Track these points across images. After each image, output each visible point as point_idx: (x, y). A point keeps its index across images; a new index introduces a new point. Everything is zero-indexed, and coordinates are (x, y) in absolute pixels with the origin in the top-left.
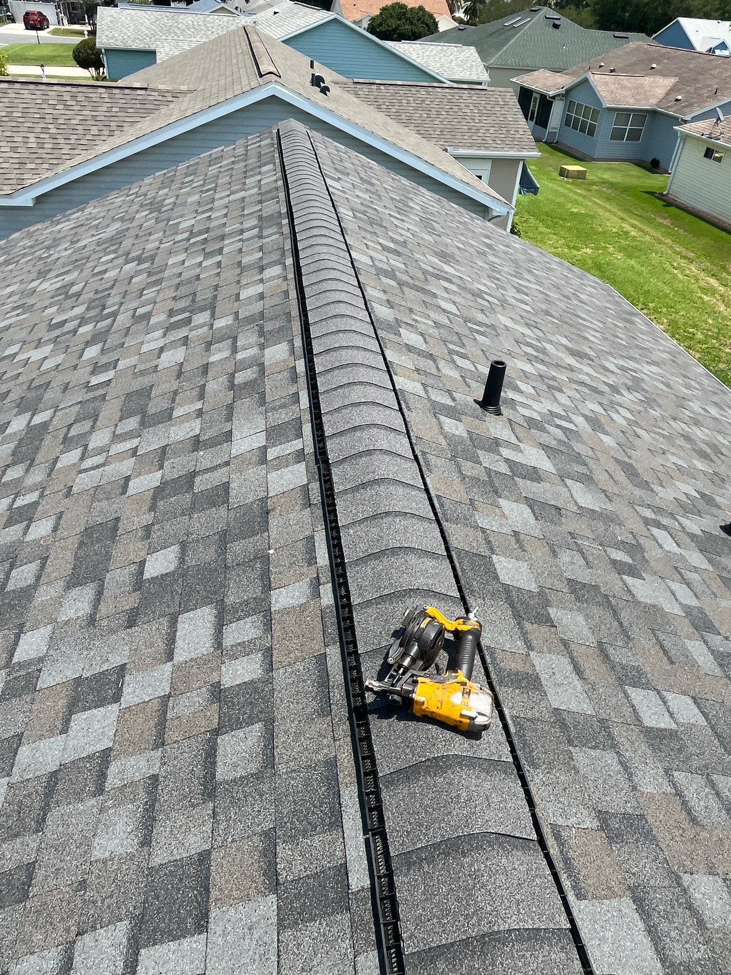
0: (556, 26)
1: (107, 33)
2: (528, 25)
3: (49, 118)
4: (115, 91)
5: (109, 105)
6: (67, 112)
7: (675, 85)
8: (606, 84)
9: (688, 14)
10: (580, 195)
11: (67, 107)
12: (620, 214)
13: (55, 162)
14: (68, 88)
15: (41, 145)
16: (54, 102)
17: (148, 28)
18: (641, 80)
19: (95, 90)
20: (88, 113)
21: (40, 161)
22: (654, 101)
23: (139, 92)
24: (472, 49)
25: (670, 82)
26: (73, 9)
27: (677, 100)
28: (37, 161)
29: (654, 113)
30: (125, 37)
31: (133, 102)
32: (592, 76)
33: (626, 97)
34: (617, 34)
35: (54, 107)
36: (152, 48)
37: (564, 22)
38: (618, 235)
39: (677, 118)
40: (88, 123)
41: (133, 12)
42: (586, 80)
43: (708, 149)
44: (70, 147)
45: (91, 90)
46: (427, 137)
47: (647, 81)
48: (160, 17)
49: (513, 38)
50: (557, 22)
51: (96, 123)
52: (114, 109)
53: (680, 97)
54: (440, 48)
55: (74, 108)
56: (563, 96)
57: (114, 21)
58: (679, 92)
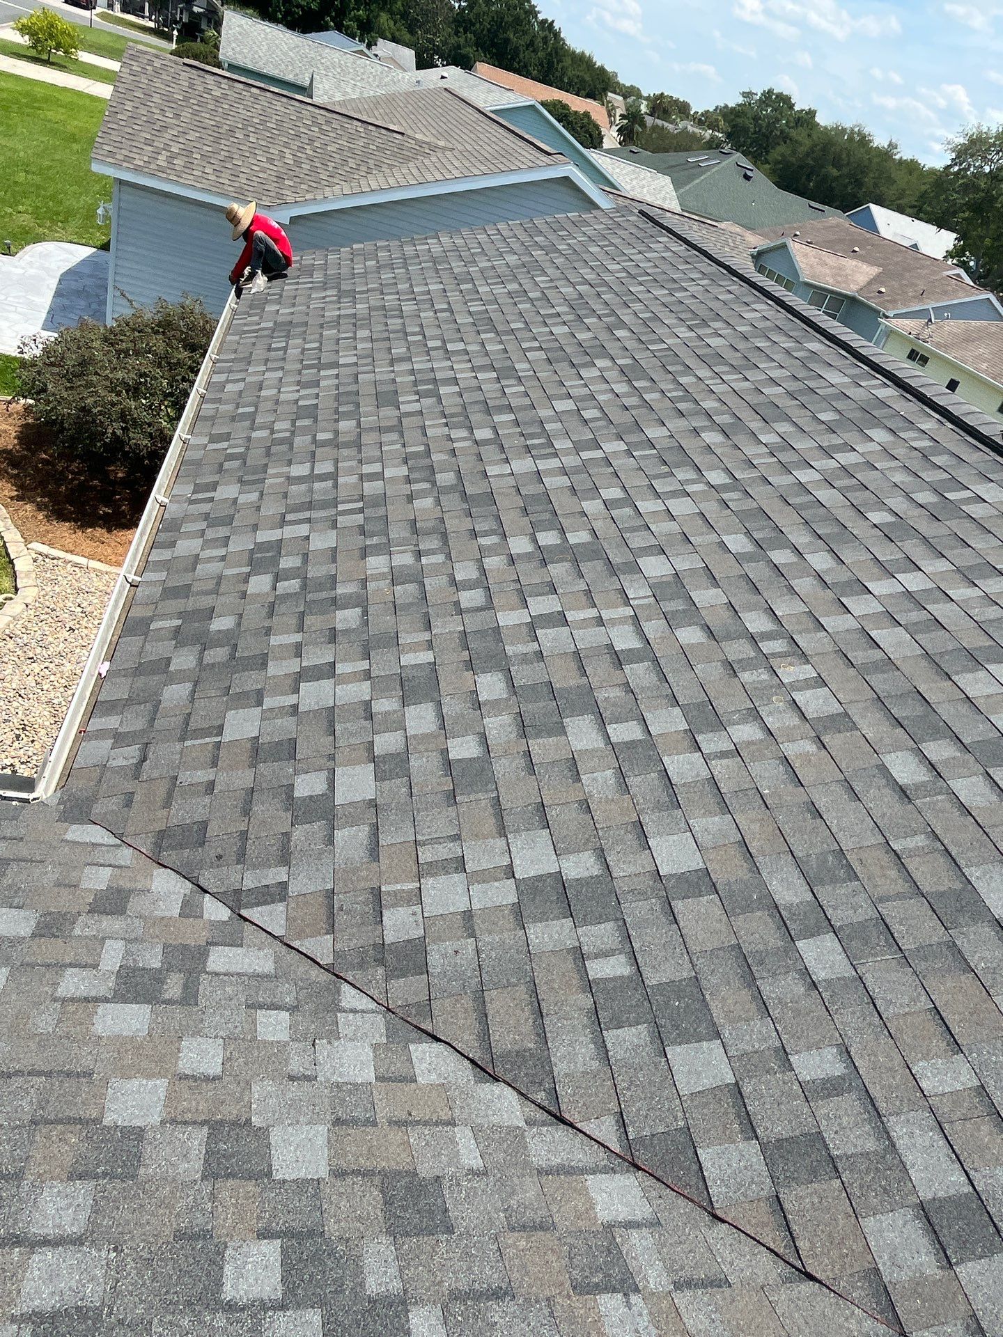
0: (747, 178)
1: (234, 45)
2: (716, 169)
3: (304, 139)
4: (371, 128)
5: (366, 141)
6: (323, 137)
7: (878, 275)
8: (806, 255)
9: (880, 202)
11: (322, 131)
13: (315, 185)
14: (322, 112)
15: (298, 164)
16: (310, 123)
18: (843, 261)
19: (349, 121)
20: (345, 143)
21: (298, 180)
22: (854, 287)
23: (395, 135)
24: (667, 179)
25: (873, 271)
27: (880, 292)
28: (295, 179)
29: (853, 300)
30: (256, 56)
31: (390, 144)
32: (791, 242)
33: (825, 275)
34: (813, 204)
35: (308, 127)
37: (756, 174)
39: (879, 312)
40: (345, 153)
42: (784, 247)
43: (913, 351)
44: (328, 173)
45: (345, 120)
47: (850, 263)
48: (300, 45)
49: (698, 178)
50: (749, 173)
51: (354, 156)
52: (371, 147)
53: (883, 290)
54: (632, 168)
55: (331, 134)
58: (882, 284)
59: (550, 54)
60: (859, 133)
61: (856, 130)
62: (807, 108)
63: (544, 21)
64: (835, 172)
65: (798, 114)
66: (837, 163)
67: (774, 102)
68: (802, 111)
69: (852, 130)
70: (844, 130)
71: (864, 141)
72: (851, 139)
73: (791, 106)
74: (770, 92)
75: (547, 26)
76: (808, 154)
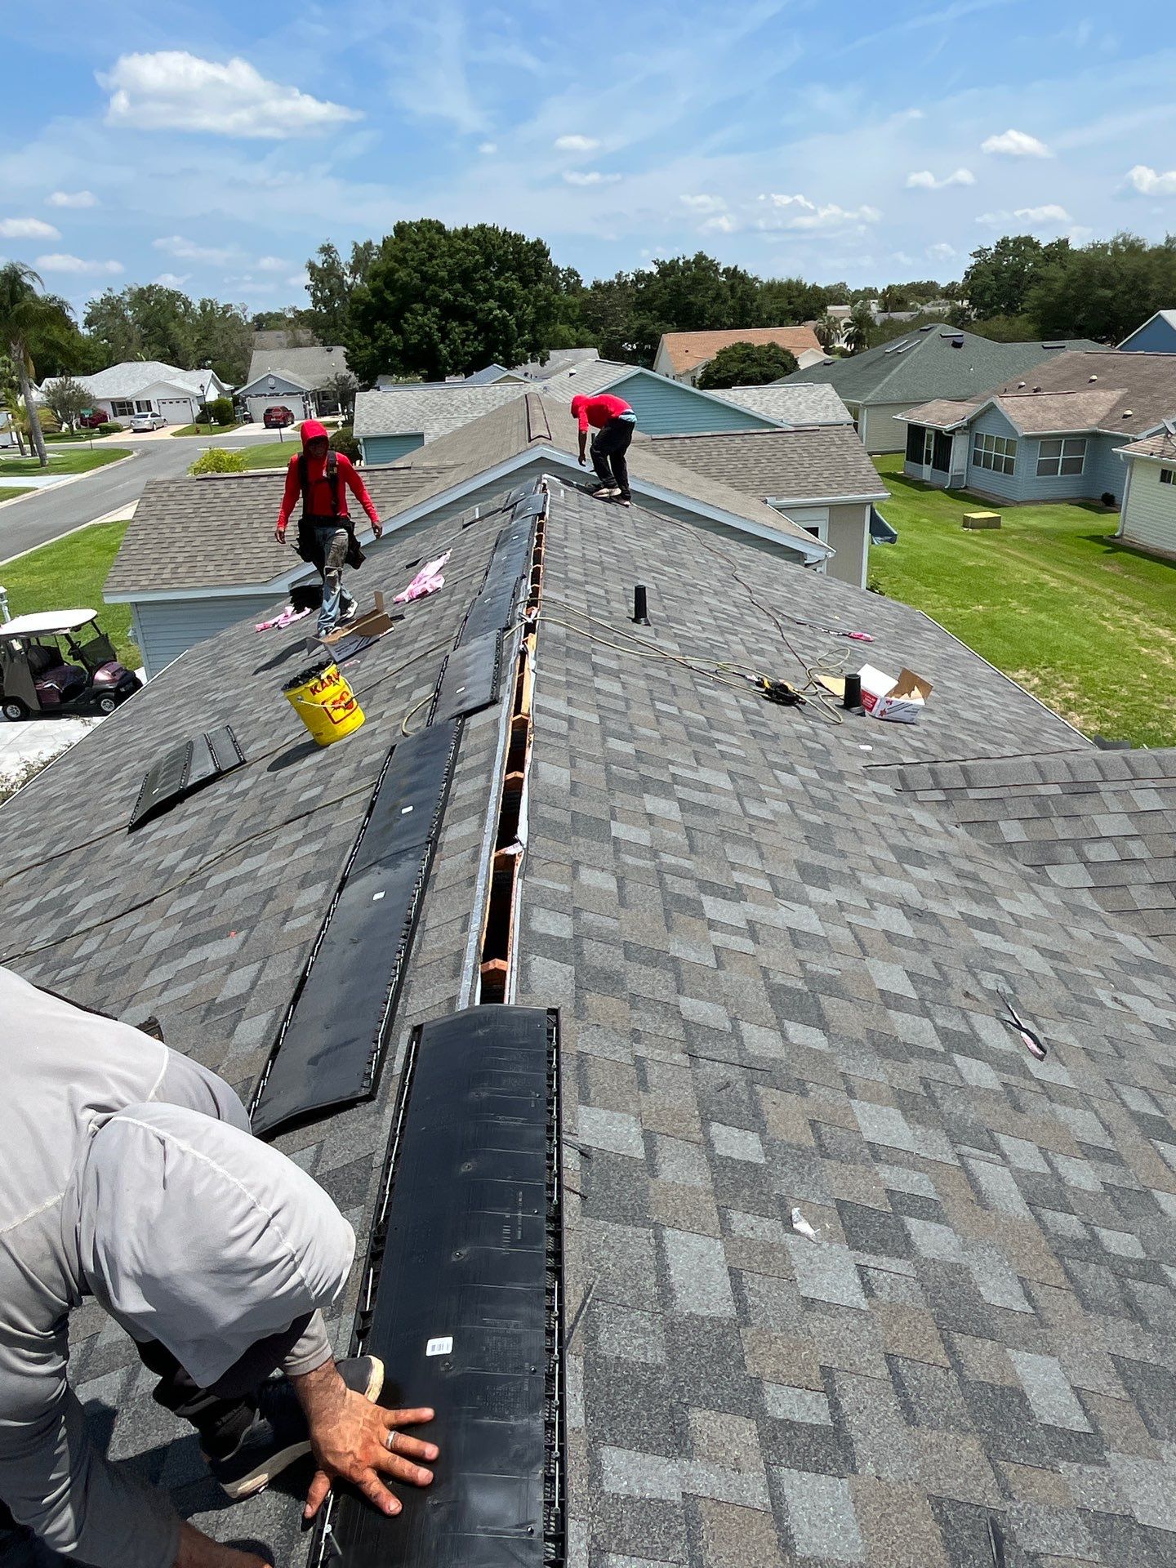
0: (957, 345)
1: (366, 420)
2: (917, 349)
4: (376, 473)
7: (1122, 398)
8: (1021, 407)
9: (1175, 305)
10: (988, 547)
12: (1042, 564)
17: (415, 410)
18: (1073, 397)
22: (1092, 421)
23: (402, 472)
24: (830, 387)
25: (1116, 395)
26: (324, 398)
27: (1126, 416)
29: (1095, 435)
30: (388, 422)
31: (396, 481)
32: (999, 399)
33: (1052, 421)
34: (1047, 344)
36: (419, 431)
37: (968, 338)
38: (1029, 587)
39: (1123, 439)
41: (398, 394)
42: (992, 407)
43: (1164, 472)
46: (743, 489)
47: (1081, 398)
48: (431, 395)
49: (897, 366)
50: (958, 340)
53: (1129, 412)
56: (965, 428)
57: (376, 406)
58: (1128, 407)
59: (741, 298)
60: (1125, 243)
61: (1120, 240)
62: (1055, 240)
63: (726, 271)
64: (1108, 293)
65: (1047, 251)
66: (1106, 282)
67: (1013, 249)
68: (1051, 245)
69: (1116, 244)
70: (1105, 247)
71: (1134, 249)
72: (1116, 250)
73: (1036, 246)
74: (1005, 241)
75: (732, 273)
76: (1067, 287)
